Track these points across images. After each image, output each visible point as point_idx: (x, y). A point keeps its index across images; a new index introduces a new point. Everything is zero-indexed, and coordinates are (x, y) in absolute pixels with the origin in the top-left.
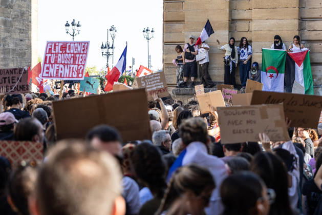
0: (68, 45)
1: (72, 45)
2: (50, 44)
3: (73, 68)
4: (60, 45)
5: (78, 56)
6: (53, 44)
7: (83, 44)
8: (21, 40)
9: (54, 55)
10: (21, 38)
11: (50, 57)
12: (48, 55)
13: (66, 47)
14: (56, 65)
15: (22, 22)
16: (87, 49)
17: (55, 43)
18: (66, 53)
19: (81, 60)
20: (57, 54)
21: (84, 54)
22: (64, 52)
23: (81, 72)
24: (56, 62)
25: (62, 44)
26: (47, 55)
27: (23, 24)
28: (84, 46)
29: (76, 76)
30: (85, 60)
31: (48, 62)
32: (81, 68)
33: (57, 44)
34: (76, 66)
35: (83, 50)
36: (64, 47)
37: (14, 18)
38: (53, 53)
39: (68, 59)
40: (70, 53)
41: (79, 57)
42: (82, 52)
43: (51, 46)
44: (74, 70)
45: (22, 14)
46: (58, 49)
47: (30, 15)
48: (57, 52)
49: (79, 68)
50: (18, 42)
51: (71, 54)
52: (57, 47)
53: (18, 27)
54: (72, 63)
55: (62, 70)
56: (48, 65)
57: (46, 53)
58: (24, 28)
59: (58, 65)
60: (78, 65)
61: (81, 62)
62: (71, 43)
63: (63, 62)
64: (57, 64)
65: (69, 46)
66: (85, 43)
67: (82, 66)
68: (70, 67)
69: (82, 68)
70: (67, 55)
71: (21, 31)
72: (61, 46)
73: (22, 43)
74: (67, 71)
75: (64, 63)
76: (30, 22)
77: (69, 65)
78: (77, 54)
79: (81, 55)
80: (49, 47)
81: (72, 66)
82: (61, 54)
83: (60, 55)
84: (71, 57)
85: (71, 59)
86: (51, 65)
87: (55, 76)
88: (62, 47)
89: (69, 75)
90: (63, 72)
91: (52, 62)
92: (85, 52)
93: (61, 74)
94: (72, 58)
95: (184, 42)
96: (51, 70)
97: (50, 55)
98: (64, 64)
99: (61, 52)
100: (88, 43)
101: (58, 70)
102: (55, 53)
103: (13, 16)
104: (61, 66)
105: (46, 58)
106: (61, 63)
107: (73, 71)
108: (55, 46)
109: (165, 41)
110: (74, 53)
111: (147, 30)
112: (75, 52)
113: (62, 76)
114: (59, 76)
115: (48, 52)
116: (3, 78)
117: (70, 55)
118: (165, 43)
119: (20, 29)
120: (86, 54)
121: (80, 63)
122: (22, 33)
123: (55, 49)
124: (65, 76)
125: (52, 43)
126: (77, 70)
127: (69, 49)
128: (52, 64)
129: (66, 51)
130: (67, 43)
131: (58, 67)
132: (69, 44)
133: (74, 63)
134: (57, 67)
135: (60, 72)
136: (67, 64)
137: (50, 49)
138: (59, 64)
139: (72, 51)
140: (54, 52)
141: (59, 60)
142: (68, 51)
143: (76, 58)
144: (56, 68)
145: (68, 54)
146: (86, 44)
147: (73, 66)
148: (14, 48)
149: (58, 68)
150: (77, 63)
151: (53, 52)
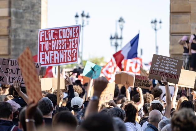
0: (60, 31)
1: (64, 30)
2: (43, 32)
3: (67, 52)
4: (52, 31)
5: (70, 40)
6: (45, 32)
7: (74, 29)
8: (32, 31)
9: (48, 42)
10: (31, 29)
11: (44, 45)
13: (58, 34)
14: (51, 52)
15: (32, 13)
16: (78, 32)
17: (47, 31)
18: (58, 39)
19: (73, 44)
20: (50, 41)
21: (76, 37)
22: (57, 38)
23: (74, 56)
24: (50, 49)
25: (54, 31)
26: (41, 43)
27: (34, 15)
29: (70, 60)
30: (77, 44)
31: (42, 50)
33: (49, 31)
34: (70, 51)
35: (75, 34)
37: (24, 10)
38: (47, 41)
39: (61, 45)
40: (63, 39)
41: (71, 42)
42: (74, 36)
43: (44, 34)
45: (33, 6)
46: (51, 36)
47: (40, 7)
48: (50, 39)
49: (73, 53)
50: (29, 33)
51: (64, 39)
52: (49, 34)
53: (29, 18)
54: (66, 48)
55: (57, 56)
56: (43, 53)
58: (35, 19)
59: (52, 52)
60: (72, 49)
62: (62, 29)
63: (57, 48)
64: (52, 50)
66: (76, 27)
67: (75, 50)
68: (64, 52)
69: (75, 52)
70: (60, 41)
71: (32, 22)
73: (32, 34)
74: (62, 56)
75: (58, 49)
76: (40, 13)
77: (63, 51)
78: (69, 38)
79: (73, 39)
80: (42, 35)
81: (66, 51)
82: (54, 40)
83: (53, 42)
84: (64, 42)
85: (64, 45)
86: (46, 52)
87: (51, 62)
88: (54, 34)
89: (64, 60)
90: (58, 58)
91: (47, 49)
92: (77, 36)
93: (57, 60)
94: (65, 43)
95: (190, 33)
96: (47, 58)
97: (44, 43)
98: (58, 50)
99: (54, 39)
100: (79, 27)
101: (53, 57)
103: (24, 8)
104: (56, 52)
105: (40, 46)
106: (56, 50)
107: (67, 56)
108: (47, 33)
110: (66, 38)
111: (156, 21)
112: (68, 37)
113: (58, 62)
114: (55, 62)
115: (41, 40)
116: (16, 69)
117: (63, 40)
119: (31, 21)
120: (78, 37)
121: (73, 47)
122: (32, 24)
123: (48, 37)
124: (61, 62)
125: (44, 31)
126: (70, 54)
127: (62, 35)
129: (58, 37)
130: (59, 29)
132: (61, 30)
133: (68, 48)
135: (55, 58)
136: (61, 50)
137: (43, 37)
138: (54, 50)
139: (64, 37)
140: (48, 39)
141: (53, 46)
142: (60, 37)
143: (69, 42)
144: (51, 55)
145: (61, 39)
146: (77, 28)
148: (25, 38)
149: (53, 55)
150: (70, 48)
151: (46, 39)
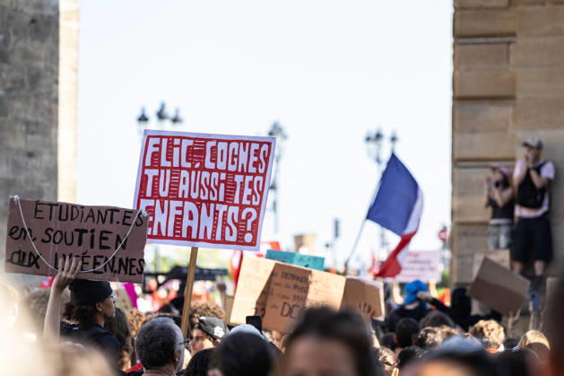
0: (210, 145)
1: (222, 146)
2: (157, 141)
3: (225, 213)
4: (186, 143)
5: (239, 179)
6: (165, 141)
7: (255, 146)
9: (168, 171)
11: (157, 179)
12: (151, 173)
13: (203, 152)
14: (174, 204)
16: (267, 160)
17: (171, 138)
18: (203, 168)
19: (248, 191)
20: (176, 171)
21: (257, 173)
22: (197, 165)
23: (249, 228)
24: (173, 194)
25: (191, 143)
26: (147, 171)
28: (257, 153)
29: (234, 239)
30: (261, 193)
31: (149, 193)
32: (249, 215)
33: (177, 142)
34: (234, 210)
35: (255, 164)
36: (199, 152)
38: (165, 168)
39: (209, 187)
40: (216, 170)
41: (242, 184)
42: (252, 170)
43: (159, 146)
44: (229, 221)
46: (179, 156)
48: (176, 164)
49: (243, 217)
51: (220, 171)
52: (176, 150)
54: (221, 199)
55: (191, 218)
56: (151, 203)
57: (144, 167)
59: (179, 204)
60: (242, 207)
61: (249, 198)
62: (218, 141)
63: (195, 196)
64: (178, 199)
65: (214, 149)
66: (261, 144)
67: (253, 210)
68: (216, 212)
69: (253, 218)
70: (206, 174)
72: (189, 147)
74: (207, 222)
75: (199, 199)
77: (212, 205)
78: (236, 172)
79: (249, 178)
80: (151, 149)
81: (222, 208)
82: (189, 170)
83: (184, 174)
84: (220, 181)
85: (218, 188)
86: (158, 201)
87: (170, 234)
88: (191, 151)
89: (214, 232)
90: (194, 224)
91: (164, 194)
92: (261, 171)
93: (190, 229)
94: (222, 185)
96: (160, 218)
97: (155, 172)
98: (198, 202)
99: (189, 165)
100: (269, 144)
101: (179, 219)
102: (172, 168)
104: (190, 206)
105: (144, 179)
106: (190, 199)
107: (225, 224)
108: (171, 146)
109: (457, 156)
110: (226, 171)
112: (232, 168)
113: (194, 236)
114: (184, 235)
115: (148, 163)
116: (76, 230)
117: (215, 175)
118: (458, 162)
120: (264, 175)
121: (245, 202)
123: (169, 157)
124: (201, 237)
125: (161, 137)
126: (236, 221)
127: (214, 159)
128: (162, 200)
129: (203, 164)
130: (207, 140)
131: (181, 209)
132: (213, 143)
133: (228, 200)
134: (178, 208)
135: (186, 222)
136: (208, 202)
137: (156, 156)
138: (183, 200)
139: (221, 166)
140: (169, 164)
141: (183, 187)
142: (209, 165)
143: (235, 184)
144: (174, 212)
145: (211, 171)
146: (265, 147)
147: (224, 208)
149: (179, 213)
150: (237, 201)
151: (164, 163)
